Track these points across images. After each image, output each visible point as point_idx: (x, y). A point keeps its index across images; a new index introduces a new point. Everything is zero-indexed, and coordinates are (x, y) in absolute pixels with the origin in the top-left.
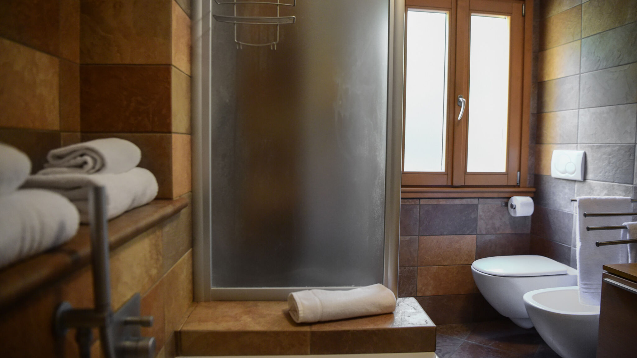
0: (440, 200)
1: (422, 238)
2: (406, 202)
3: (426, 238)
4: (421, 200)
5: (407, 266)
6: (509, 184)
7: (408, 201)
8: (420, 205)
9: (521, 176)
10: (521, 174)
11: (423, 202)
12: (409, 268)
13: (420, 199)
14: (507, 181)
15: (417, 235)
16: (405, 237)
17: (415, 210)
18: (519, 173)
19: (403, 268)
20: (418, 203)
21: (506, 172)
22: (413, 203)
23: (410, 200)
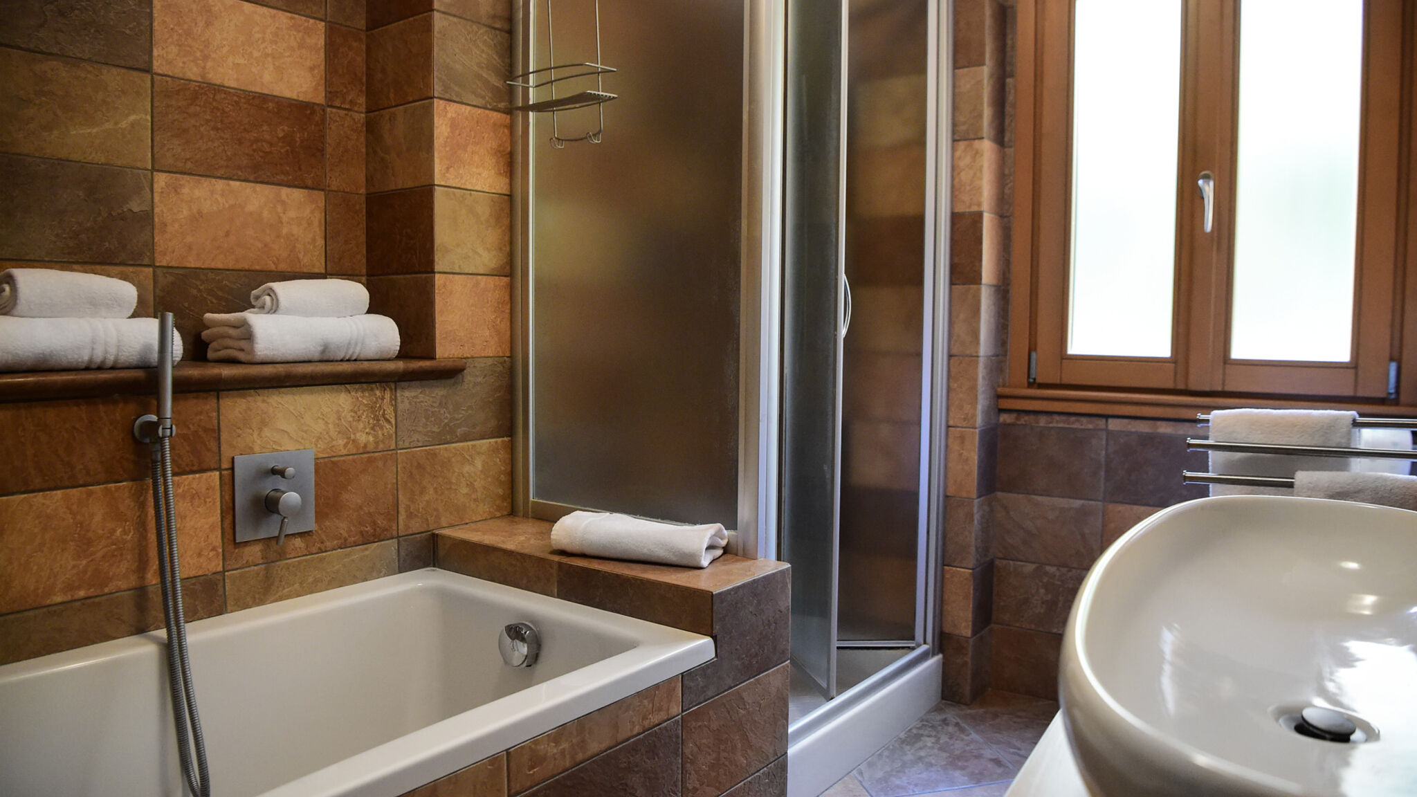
0: (1159, 423)
1: (1111, 507)
2: (1073, 423)
3: (1121, 508)
4: (1110, 420)
5: (1075, 565)
6: (1360, 393)
7: (1078, 421)
8: (1106, 429)
9: (1403, 377)
10: (1404, 371)
11: (1114, 425)
12: (1078, 571)
13: (1107, 417)
14: (1356, 386)
15: (1100, 498)
16: (1072, 501)
17: (1094, 442)
18: (1393, 367)
19: (1066, 569)
20: (1104, 427)
21: (1351, 362)
22: (1090, 426)
23: (1084, 420)
